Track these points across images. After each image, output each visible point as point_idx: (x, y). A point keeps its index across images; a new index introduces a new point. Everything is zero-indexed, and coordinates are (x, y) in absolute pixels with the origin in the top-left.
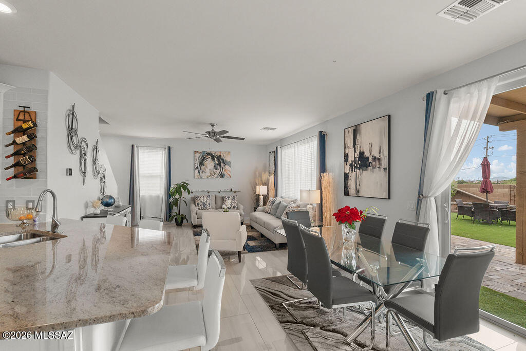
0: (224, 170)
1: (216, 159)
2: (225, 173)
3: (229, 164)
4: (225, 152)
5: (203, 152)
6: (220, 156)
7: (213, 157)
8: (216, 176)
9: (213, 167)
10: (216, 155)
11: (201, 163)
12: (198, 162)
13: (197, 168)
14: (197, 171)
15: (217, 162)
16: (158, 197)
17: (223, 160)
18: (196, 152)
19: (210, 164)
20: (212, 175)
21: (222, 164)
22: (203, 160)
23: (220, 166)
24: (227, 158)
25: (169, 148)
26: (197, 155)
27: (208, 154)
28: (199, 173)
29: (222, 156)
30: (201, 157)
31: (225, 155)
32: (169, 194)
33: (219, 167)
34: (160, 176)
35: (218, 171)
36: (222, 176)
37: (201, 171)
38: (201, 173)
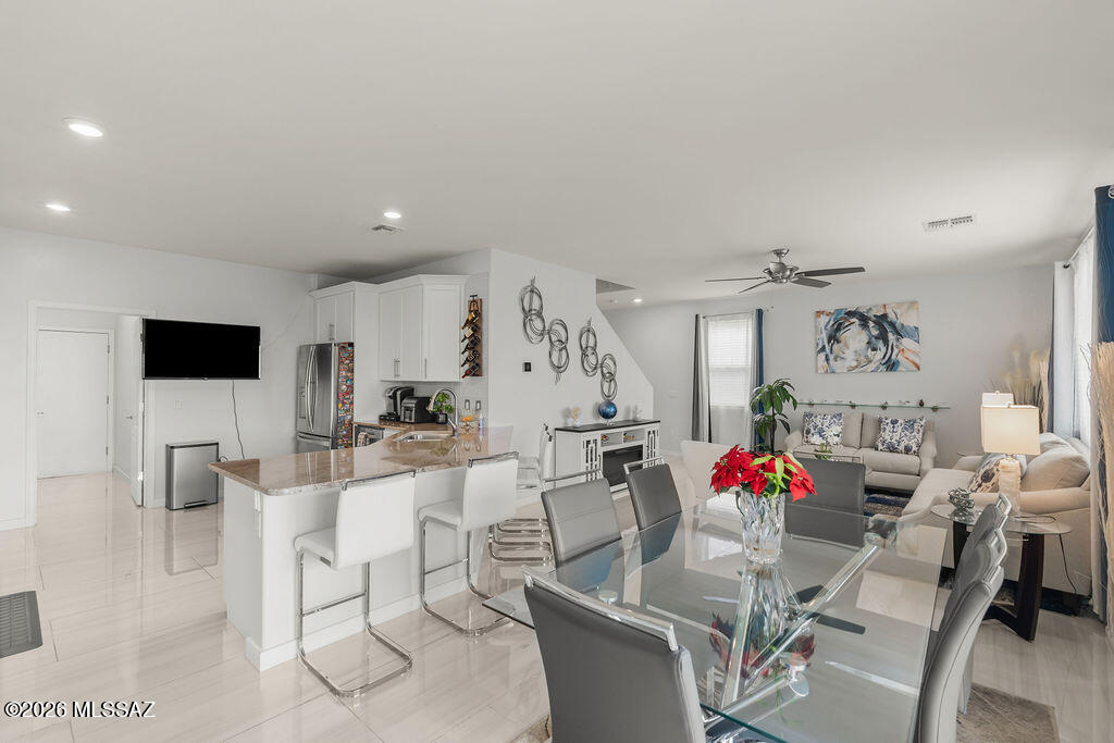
0: (896, 351)
1: (871, 324)
2: (900, 358)
3: (914, 333)
4: (900, 305)
5: (838, 311)
6: (885, 316)
7: (864, 320)
8: (872, 367)
9: (863, 344)
10: (871, 315)
11: (833, 338)
12: (824, 336)
13: (823, 349)
14: (822, 355)
15: (875, 332)
16: (742, 409)
17: (892, 325)
18: (819, 313)
19: (855, 337)
20: (861, 364)
21: (891, 337)
22: (838, 329)
23: (886, 342)
24: (907, 320)
25: (760, 313)
26: (824, 319)
27: (850, 314)
28: (827, 360)
29: (892, 317)
30: (832, 323)
31: (898, 312)
32: (758, 407)
33: (880, 344)
34: (744, 369)
35: (879, 355)
36: (891, 365)
37: (831, 357)
38: (832, 362)
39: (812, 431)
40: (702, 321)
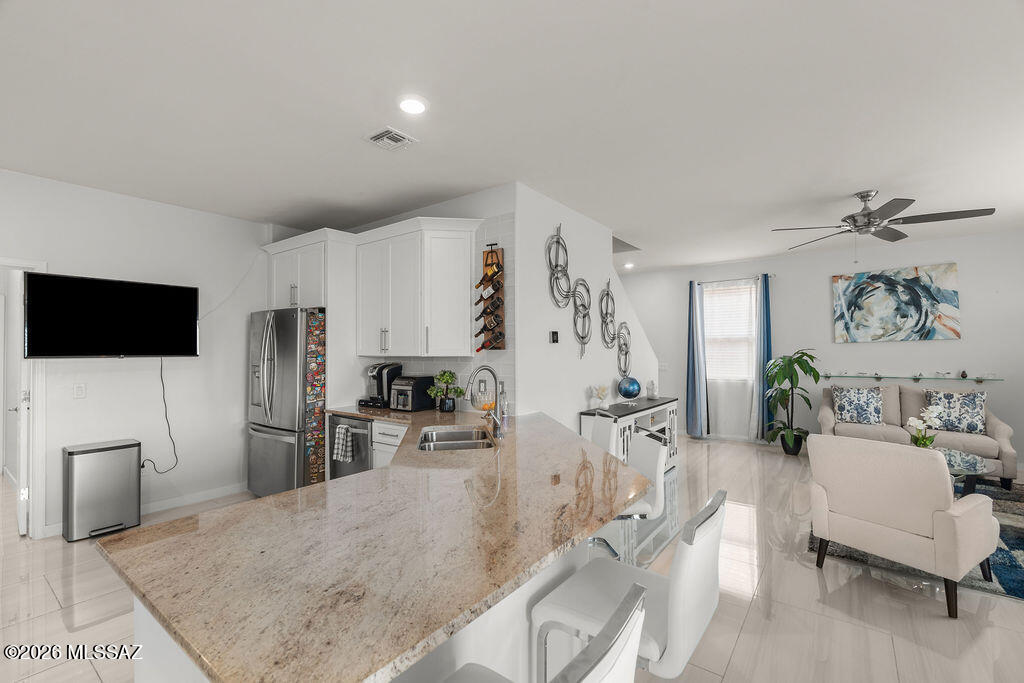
0: (931, 317)
1: (900, 289)
2: (936, 325)
3: (952, 298)
4: (936, 267)
5: (859, 275)
6: (916, 280)
7: (891, 285)
8: (901, 335)
9: (891, 311)
10: (900, 278)
11: (854, 304)
12: (843, 302)
13: (842, 316)
14: (840, 324)
15: (905, 298)
16: (744, 383)
17: (926, 289)
18: (835, 278)
19: (880, 304)
20: (888, 333)
21: (925, 302)
22: (860, 295)
23: (919, 308)
24: (945, 283)
25: (766, 277)
26: (841, 285)
27: (874, 278)
28: (847, 328)
29: (925, 280)
30: (852, 288)
31: (933, 274)
32: (767, 380)
33: (912, 310)
34: (747, 340)
35: (911, 322)
36: (925, 334)
37: (852, 325)
38: (853, 330)
39: (847, 407)
40: (697, 288)
